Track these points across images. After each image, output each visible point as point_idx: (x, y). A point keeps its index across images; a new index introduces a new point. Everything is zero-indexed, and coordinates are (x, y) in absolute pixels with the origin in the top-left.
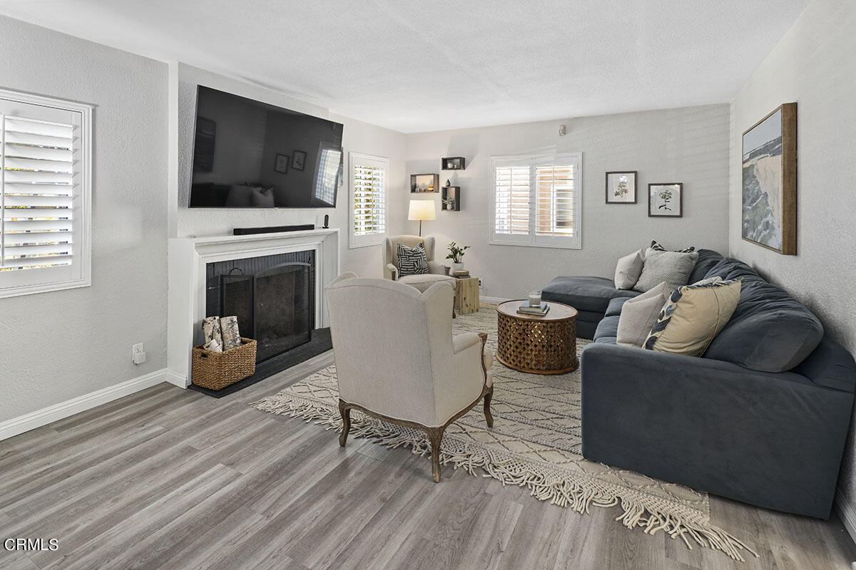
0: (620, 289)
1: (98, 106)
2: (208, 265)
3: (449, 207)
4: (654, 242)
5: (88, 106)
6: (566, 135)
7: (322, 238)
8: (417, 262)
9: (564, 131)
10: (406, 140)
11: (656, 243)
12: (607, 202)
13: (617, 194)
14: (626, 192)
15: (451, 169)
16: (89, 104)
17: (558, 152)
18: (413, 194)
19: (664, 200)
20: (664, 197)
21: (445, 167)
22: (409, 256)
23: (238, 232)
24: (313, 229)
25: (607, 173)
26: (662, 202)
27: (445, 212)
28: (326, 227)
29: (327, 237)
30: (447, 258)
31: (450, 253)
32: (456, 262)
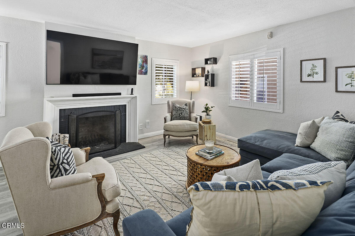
0: (297, 146)
1: (9, 43)
2: (60, 109)
3: (208, 84)
4: (338, 112)
5: (4, 43)
6: (273, 38)
7: (129, 99)
8: (181, 113)
9: (271, 35)
10: (190, 51)
11: (339, 112)
12: (301, 81)
13: (309, 75)
14: (316, 74)
15: (209, 64)
16: (5, 42)
17: (268, 50)
18: (193, 78)
19: (350, 79)
20: (350, 77)
21: (206, 63)
22: (177, 110)
23: (74, 96)
24: (121, 95)
25: (301, 61)
26: (349, 81)
27: (206, 87)
28: (132, 94)
29: (132, 99)
30: (202, 112)
31: (204, 109)
32: (208, 115)
